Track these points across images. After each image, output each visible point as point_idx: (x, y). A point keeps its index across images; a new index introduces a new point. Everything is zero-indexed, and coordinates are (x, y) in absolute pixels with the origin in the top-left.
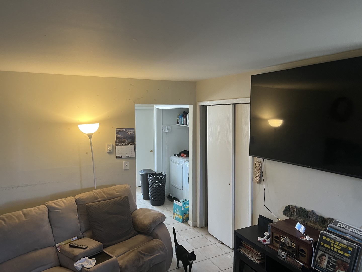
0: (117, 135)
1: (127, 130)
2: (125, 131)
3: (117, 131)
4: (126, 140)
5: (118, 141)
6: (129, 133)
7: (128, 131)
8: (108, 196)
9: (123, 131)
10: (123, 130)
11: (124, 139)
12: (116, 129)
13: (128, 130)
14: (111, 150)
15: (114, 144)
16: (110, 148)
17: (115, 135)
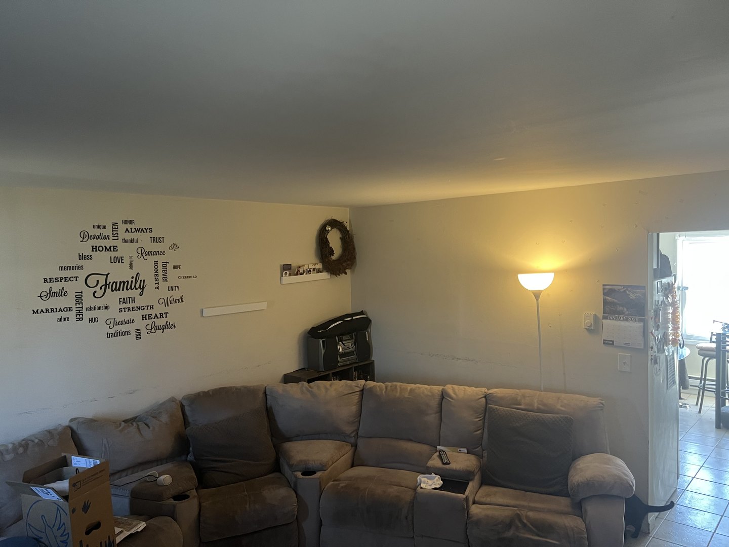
0: (607, 298)
1: (627, 289)
2: (623, 290)
3: (605, 289)
4: (625, 310)
5: (607, 309)
6: (631, 295)
7: (629, 291)
8: (539, 406)
9: (619, 290)
10: (620, 288)
11: (621, 308)
12: (603, 285)
13: (629, 289)
14: (591, 326)
15: (601, 315)
16: (590, 321)
17: (601, 297)
